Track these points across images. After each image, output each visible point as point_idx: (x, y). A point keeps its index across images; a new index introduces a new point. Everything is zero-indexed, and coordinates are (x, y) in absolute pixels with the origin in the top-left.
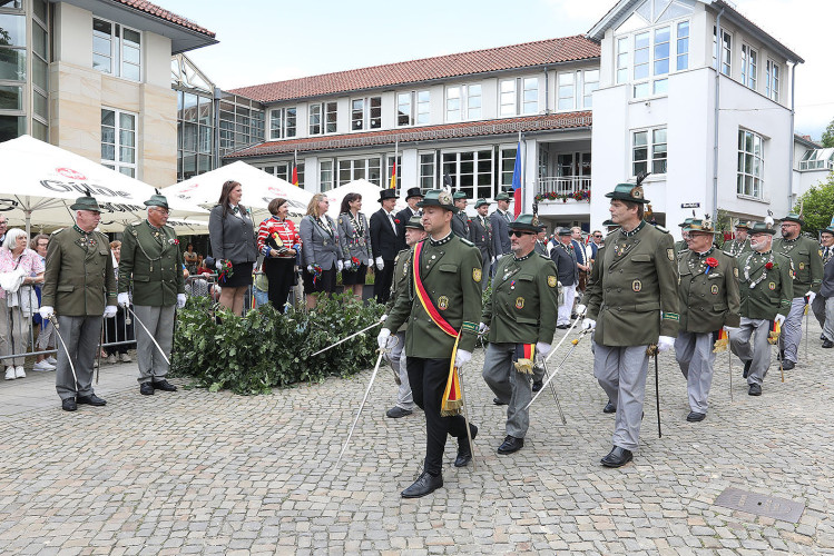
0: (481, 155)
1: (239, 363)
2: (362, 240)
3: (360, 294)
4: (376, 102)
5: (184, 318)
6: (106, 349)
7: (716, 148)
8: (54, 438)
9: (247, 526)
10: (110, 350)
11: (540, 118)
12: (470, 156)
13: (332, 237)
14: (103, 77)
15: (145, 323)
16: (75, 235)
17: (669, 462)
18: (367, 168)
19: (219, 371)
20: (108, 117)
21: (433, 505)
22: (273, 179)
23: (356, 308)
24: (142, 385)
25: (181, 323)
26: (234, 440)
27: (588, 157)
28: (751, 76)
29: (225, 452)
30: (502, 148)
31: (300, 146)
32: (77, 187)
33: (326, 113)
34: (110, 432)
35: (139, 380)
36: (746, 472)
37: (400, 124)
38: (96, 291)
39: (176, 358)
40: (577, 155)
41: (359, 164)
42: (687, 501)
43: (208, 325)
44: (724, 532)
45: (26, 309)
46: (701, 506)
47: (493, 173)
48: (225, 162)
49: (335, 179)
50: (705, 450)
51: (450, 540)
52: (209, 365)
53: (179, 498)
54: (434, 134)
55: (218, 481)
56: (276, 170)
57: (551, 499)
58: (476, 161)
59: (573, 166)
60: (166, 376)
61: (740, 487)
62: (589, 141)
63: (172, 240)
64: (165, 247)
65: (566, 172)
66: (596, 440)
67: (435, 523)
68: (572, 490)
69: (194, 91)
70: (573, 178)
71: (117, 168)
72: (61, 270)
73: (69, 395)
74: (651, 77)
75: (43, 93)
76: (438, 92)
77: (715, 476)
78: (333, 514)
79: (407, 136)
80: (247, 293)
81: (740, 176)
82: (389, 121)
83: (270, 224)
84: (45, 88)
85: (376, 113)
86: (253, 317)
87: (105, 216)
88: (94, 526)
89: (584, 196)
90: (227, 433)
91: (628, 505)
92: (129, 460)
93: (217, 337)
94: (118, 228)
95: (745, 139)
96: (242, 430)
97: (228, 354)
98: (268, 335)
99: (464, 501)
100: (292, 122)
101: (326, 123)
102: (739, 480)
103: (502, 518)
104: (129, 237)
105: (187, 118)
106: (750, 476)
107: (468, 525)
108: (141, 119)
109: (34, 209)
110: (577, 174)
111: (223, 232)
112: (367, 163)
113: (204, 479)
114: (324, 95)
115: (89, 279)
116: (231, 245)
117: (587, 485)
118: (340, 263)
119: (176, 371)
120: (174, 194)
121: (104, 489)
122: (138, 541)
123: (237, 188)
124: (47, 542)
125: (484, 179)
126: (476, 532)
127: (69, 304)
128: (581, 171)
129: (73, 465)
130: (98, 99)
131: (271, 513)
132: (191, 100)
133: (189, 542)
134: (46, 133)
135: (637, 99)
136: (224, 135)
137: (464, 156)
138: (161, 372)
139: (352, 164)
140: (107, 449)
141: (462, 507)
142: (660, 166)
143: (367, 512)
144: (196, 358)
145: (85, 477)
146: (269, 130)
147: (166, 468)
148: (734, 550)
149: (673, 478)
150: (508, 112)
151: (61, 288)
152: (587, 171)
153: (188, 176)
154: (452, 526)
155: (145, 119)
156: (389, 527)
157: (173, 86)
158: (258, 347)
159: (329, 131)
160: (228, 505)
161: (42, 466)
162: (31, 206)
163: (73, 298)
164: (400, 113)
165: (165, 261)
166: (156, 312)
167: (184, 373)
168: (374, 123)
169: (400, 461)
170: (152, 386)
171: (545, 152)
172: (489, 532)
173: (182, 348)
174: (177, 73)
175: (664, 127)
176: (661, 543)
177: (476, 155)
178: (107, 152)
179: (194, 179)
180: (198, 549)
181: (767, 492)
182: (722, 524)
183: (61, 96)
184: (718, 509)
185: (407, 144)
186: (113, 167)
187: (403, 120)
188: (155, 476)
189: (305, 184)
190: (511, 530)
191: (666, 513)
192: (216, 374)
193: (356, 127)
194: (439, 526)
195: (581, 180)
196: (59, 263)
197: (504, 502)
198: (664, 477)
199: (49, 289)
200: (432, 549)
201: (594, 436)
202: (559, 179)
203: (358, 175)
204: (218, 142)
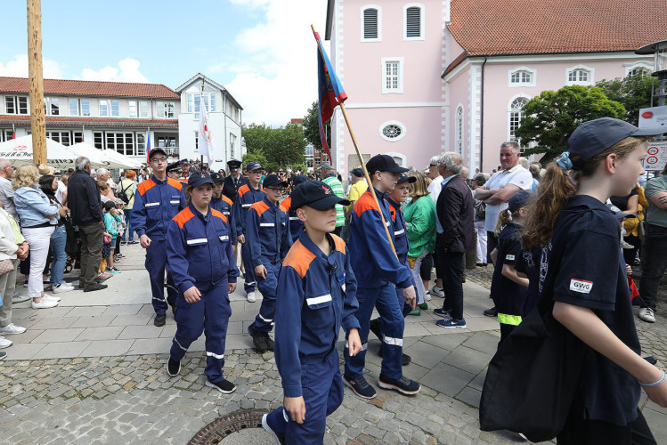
0: (127, 135)
7: (226, 141)
12: (122, 135)
30: (137, 133)
47: (133, 144)
58: (124, 138)
62: (178, 134)
89: (176, 155)
125: (129, 147)
137: (118, 135)
177: (124, 135)
185: (88, 127)
195: (174, 149)
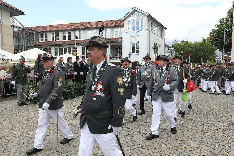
2: (72, 68)
4: (70, 33)
7: (149, 48)
11: (111, 39)
13: (65, 67)
15: (20, 88)
18: (68, 50)
24: (19, 104)
27: (122, 48)
28: (156, 31)
31: (49, 43)
33: (56, 35)
40: (119, 48)
46: (145, 117)
48: (27, 47)
50: (146, 108)
54: (85, 42)
59: (118, 50)
61: (151, 114)
62: (122, 45)
63: (25, 68)
64: (24, 70)
65: (117, 52)
69: (17, 27)
70: (118, 54)
74: (136, 31)
76: (86, 31)
77: (147, 112)
79: (78, 42)
82: (73, 38)
85: (70, 36)
89: (121, 57)
101: (56, 38)
105: (15, 34)
111: (39, 66)
112: (68, 48)
114: (55, 31)
116: (41, 69)
118: (67, 73)
128: (120, 52)
135: (132, 36)
136: (27, 39)
138: (24, 101)
139: (64, 49)
142: (138, 51)
146: (40, 39)
148: (150, 123)
152: (122, 52)
155: (3, 34)
159: (57, 40)
164: (76, 36)
165: (24, 73)
168: (69, 38)
170: (22, 104)
171: (112, 47)
175: (138, 42)
182: (148, 119)
185: (78, 44)
187: (77, 38)
193: (64, 39)
195: (120, 54)
202: (115, 54)
204: (25, 41)
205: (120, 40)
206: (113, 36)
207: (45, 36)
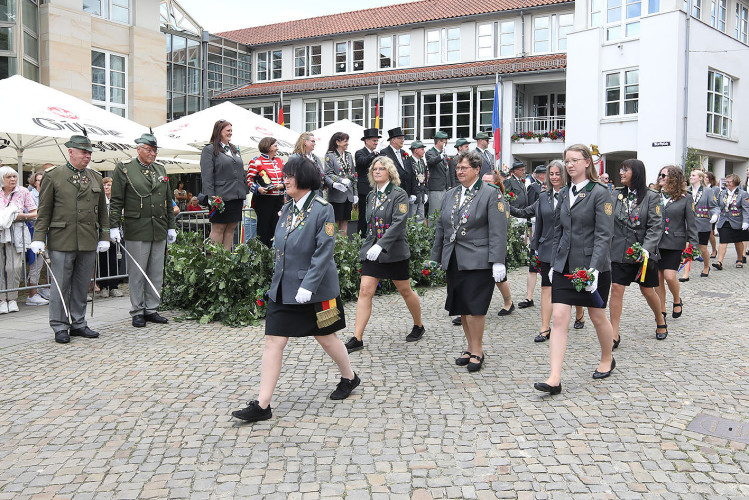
0: (461, 96)
1: (228, 296)
3: (345, 229)
4: (359, 45)
5: (175, 253)
6: (99, 283)
7: (686, 89)
8: (48, 369)
9: (237, 452)
10: (102, 285)
11: (517, 60)
12: (450, 97)
14: (93, 19)
15: (136, 258)
16: (68, 173)
17: (643, 390)
18: (350, 109)
19: (209, 304)
20: (98, 58)
21: (416, 430)
22: (260, 119)
23: (341, 243)
24: (134, 318)
25: (173, 258)
26: (224, 369)
27: (562, 98)
28: (720, 18)
29: (215, 382)
30: (479, 89)
31: (286, 88)
32: (69, 126)
33: (310, 56)
34: (103, 363)
35: (131, 312)
36: (717, 399)
37: (382, 66)
38: (88, 227)
39: (167, 291)
40: (552, 96)
41: (342, 105)
42: (660, 427)
43: (198, 259)
44: (697, 456)
45: (19, 245)
46: (674, 431)
47: (471, 113)
48: (213, 103)
49: (320, 119)
50: (677, 377)
51: (433, 464)
52: (199, 298)
53: (170, 426)
54: (415, 76)
55: (209, 409)
56: (262, 111)
57: (528, 424)
58: (455, 102)
59: (548, 106)
60: (157, 309)
61: (712, 413)
62: (564, 83)
63: (162, 177)
64: (155, 185)
65: (542, 112)
66: (571, 368)
67: (419, 447)
68: (549, 416)
69: (183, 34)
70: (548, 118)
71: (108, 108)
72: (54, 206)
73: (62, 328)
74: (624, 21)
75: (33, 34)
76: (418, 35)
77: (687, 403)
78: (320, 439)
79: (389, 78)
80: (236, 229)
81: (709, 115)
82: (371, 64)
83: (258, 163)
84: (35, 30)
85: (359, 56)
86: (242, 252)
87: (96, 154)
88: (87, 454)
89: (558, 135)
90: (217, 363)
91: (603, 430)
92: (122, 390)
93: (207, 271)
94: (110, 167)
95: (714, 80)
96: (231, 360)
97: (218, 286)
98: (256, 269)
99: (446, 426)
100: (278, 65)
101: (310, 66)
102: (709, 407)
103: (483, 443)
104: (119, 174)
105: (176, 59)
106: (720, 403)
107: (450, 449)
108: (131, 61)
109: (27, 147)
110: (552, 114)
111: (214, 171)
112: (350, 103)
113: (195, 407)
114: (309, 39)
115: (81, 216)
116: (222, 182)
117: (563, 411)
119: (167, 304)
120: (164, 134)
121: (97, 418)
122: (131, 467)
123: (227, 128)
124: (41, 471)
125: (463, 120)
126: (457, 456)
127: (61, 240)
128: (556, 112)
129: (66, 396)
130: (87, 42)
131: (260, 440)
132: (179, 43)
133: (181, 468)
134: (36, 73)
135: (610, 42)
136: (212, 77)
137: (444, 98)
138: (152, 306)
139: (336, 105)
140: (101, 380)
141: (445, 432)
142: (632, 107)
143: (353, 437)
144: (186, 292)
145: (78, 407)
146: (255, 72)
147: (158, 397)
148: (707, 473)
149: (646, 404)
150: (486, 55)
151: (53, 224)
152: (562, 111)
153: (177, 116)
154: (434, 450)
155: (136, 62)
156: (373, 452)
157: (162, 29)
158: (247, 280)
159: (314, 73)
160: (218, 432)
161: (36, 396)
162: (23, 144)
163: (66, 234)
164: (382, 56)
165: (155, 198)
166: (147, 247)
167: (175, 305)
168: (357, 65)
169: (384, 388)
170: (143, 319)
171: (521, 93)
172: (470, 456)
173: (173, 281)
174: (166, 16)
175: (636, 68)
176: (636, 467)
177: (455, 97)
178: (98, 93)
179: (183, 120)
180: (190, 474)
181: (738, 418)
182: (694, 448)
183: (52, 37)
184: (690, 434)
185: (389, 86)
186: (103, 107)
187: (385, 62)
188: (147, 404)
189: (291, 124)
190: (491, 454)
191: (640, 438)
192: (206, 307)
193: (340, 69)
194: (422, 451)
195: (556, 120)
196: (51, 201)
197: (484, 428)
198: (638, 403)
199: (41, 224)
200: (415, 473)
201: (571, 365)
202: (534, 119)
203: (342, 116)
204: (206, 84)
205: (557, 65)
206: (526, 51)
207: (272, 60)
